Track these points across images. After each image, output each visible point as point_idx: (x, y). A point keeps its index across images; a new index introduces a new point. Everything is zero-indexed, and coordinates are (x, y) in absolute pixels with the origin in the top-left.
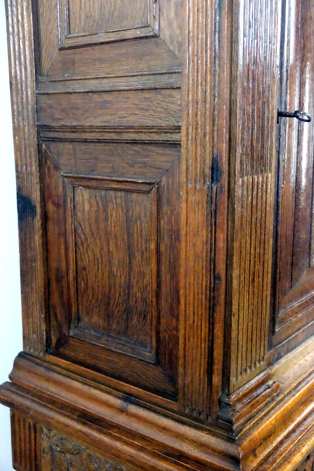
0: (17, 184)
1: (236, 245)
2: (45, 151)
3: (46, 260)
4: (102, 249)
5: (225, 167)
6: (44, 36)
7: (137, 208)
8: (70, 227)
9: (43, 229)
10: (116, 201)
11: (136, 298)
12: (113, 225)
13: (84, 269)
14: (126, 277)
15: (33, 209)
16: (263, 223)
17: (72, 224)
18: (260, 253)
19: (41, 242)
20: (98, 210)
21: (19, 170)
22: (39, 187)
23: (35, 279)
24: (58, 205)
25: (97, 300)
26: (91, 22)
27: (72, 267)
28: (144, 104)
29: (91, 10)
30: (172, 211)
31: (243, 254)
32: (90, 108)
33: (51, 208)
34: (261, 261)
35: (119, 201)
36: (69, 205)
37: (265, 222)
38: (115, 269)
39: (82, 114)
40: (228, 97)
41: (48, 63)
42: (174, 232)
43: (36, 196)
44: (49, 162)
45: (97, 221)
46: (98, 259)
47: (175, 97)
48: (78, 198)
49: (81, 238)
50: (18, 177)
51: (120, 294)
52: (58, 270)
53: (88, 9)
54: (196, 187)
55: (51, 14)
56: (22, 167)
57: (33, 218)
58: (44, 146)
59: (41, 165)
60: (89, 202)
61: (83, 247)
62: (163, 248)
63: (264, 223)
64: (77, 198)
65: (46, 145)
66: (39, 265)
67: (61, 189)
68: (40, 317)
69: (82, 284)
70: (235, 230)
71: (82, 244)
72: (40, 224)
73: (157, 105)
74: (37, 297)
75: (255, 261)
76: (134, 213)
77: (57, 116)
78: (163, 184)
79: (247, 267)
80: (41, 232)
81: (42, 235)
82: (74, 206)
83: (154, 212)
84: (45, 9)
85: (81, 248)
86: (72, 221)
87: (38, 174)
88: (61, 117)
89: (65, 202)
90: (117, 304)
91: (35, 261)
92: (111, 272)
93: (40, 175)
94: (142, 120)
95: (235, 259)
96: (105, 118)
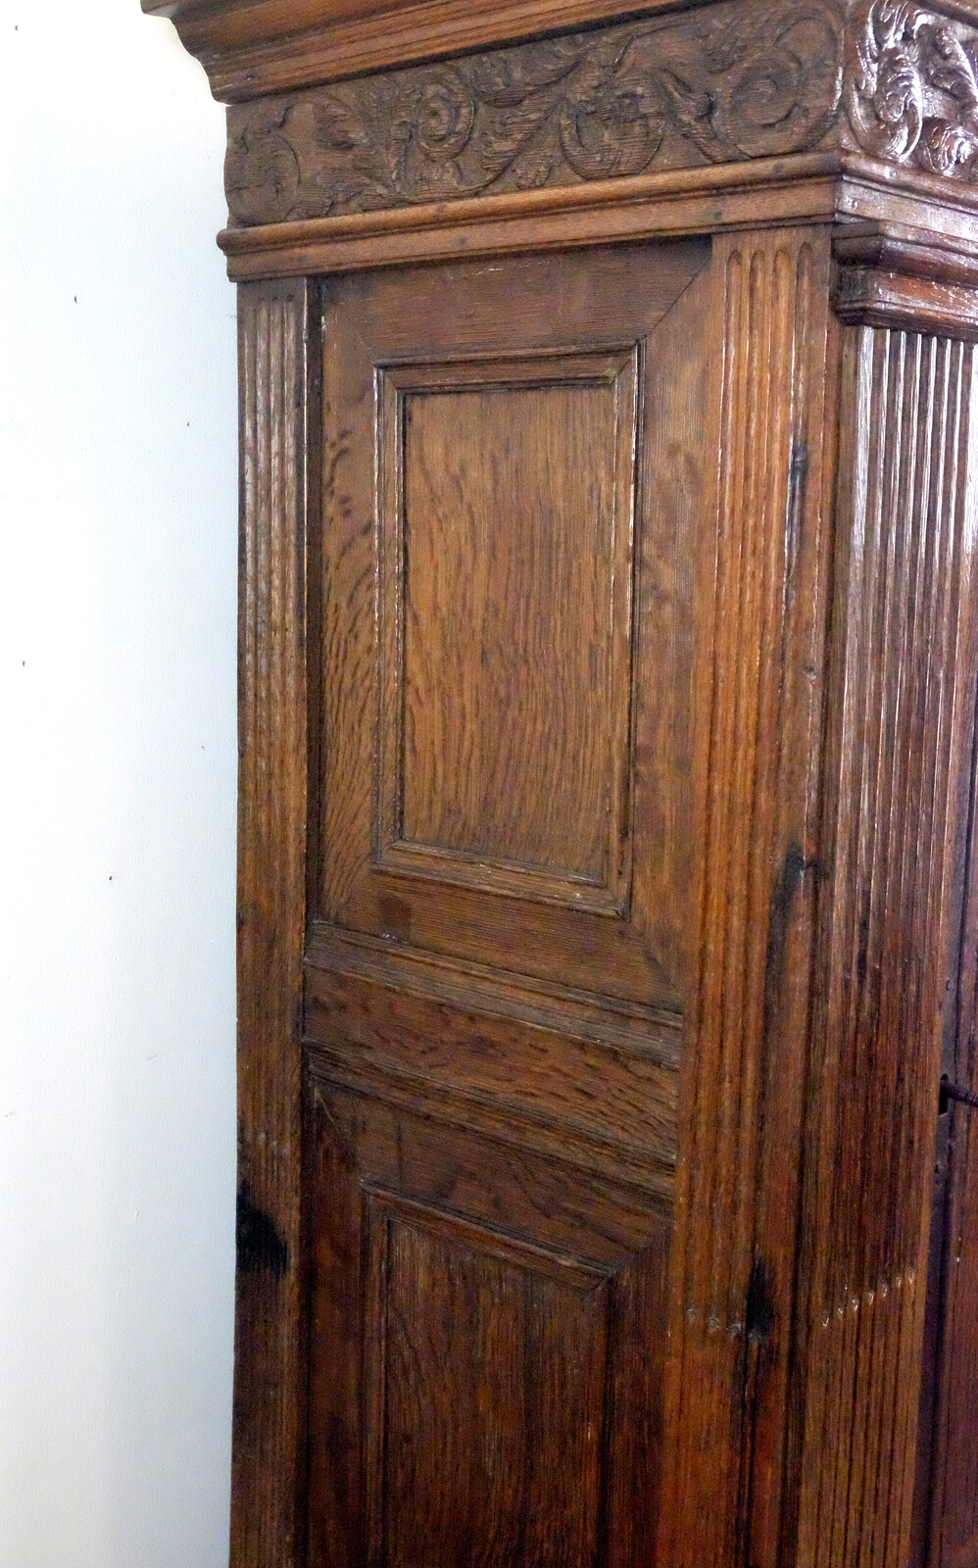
0: (240, 1173)
1: (807, 1493)
2: (320, 1109)
3: (306, 1389)
4: (458, 1400)
5: (783, 1299)
6: (333, 822)
7: (555, 1320)
8: (375, 1320)
9: (302, 1309)
10: (501, 1287)
11: (542, 1553)
12: (489, 1346)
13: (407, 1438)
14: (516, 1491)
15: (278, 1252)
16: (888, 1407)
17: (380, 1317)
18: (877, 1491)
19: (296, 1343)
20: (452, 1299)
21: (249, 1136)
22: (297, 1200)
23: (274, 1434)
24: (345, 1255)
25: (436, 1528)
26: (459, 827)
27: (375, 1424)
28: (584, 1079)
29: (461, 796)
30: (646, 1360)
31: (827, 1508)
32: (443, 1042)
33: (326, 1256)
34: (881, 1506)
35: (507, 1289)
36: (377, 1269)
37: (895, 1404)
38: (488, 1462)
39: (423, 1052)
40: (797, 1122)
41: (339, 891)
42: (649, 1414)
43: (289, 1221)
44: (328, 1141)
45: (448, 1325)
46: (444, 1425)
47: (664, 1089)
48: (401, 1252)
49: (401, 1354)
50: (242, 1157)
51: (498, 1532)
52: (336, 1421)
53: (452, 793)
54: (706, 1327)
55: (356, 775)
56: (256, 1134)
57: (278, 1274)
58: (317, 1095)
59: (306, 1144)
60: (430, 1271)
61: (407, 1380)
62: (617, 1447)
63: (891, 1408)
64: (397, 1250)
65: (321, 1092)
66: (285, 1398)
67: (356, 1219)
68: (280, 1540)
69: (400, 1477)
70: (805, 1453)
71: (405, 1372)
72: (294, 1298)
73: (616, 1092)
74: (273, 1484)
75: (861, 1515)
76: (547, 1332)
77: (358, 1035)
78: (625, 1283)
79: (839, 1535)
80: (295, 1317)
81: (300, 1323)
82: (389, 1272)
83: (598, 1349)
84: (340, 757)
85: (401, 1382)
86: (381, 1309)
87: (298, 1167)
88: (367, 1042)
89: (365, 1254)
90: (490, 1556)
91: (276, 1386)
92: (478, 1468)
93: (302, 1169)
94: (577, 1117)
95: (804, 1529)
96: (483, 1082)
